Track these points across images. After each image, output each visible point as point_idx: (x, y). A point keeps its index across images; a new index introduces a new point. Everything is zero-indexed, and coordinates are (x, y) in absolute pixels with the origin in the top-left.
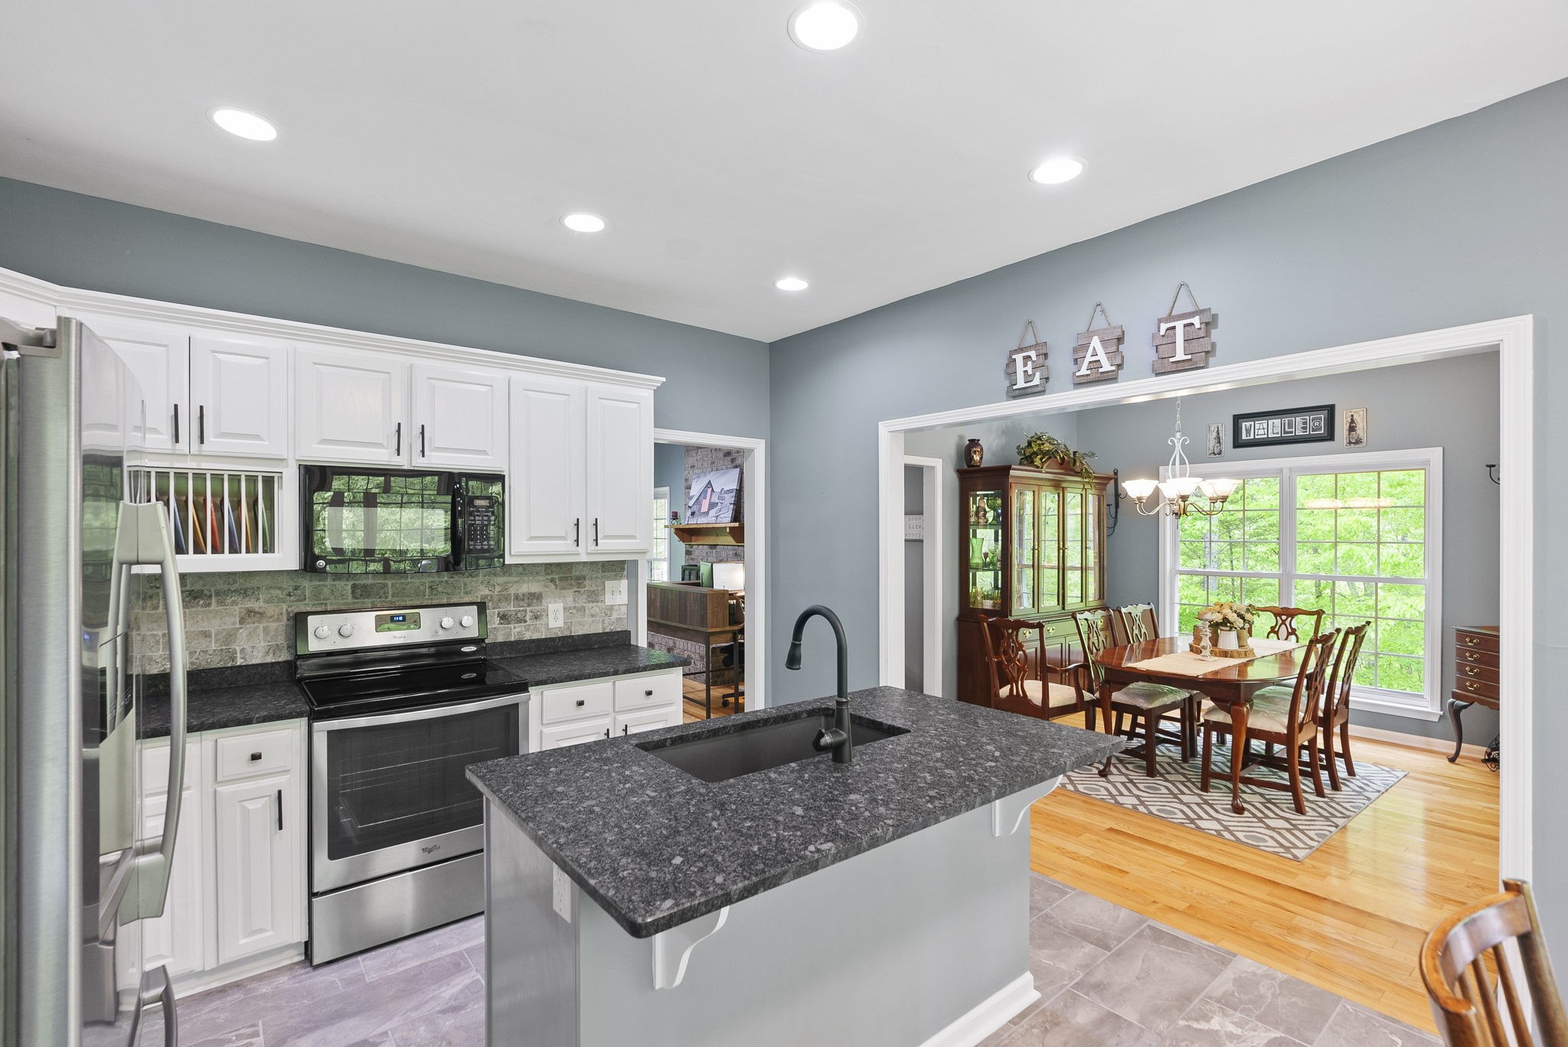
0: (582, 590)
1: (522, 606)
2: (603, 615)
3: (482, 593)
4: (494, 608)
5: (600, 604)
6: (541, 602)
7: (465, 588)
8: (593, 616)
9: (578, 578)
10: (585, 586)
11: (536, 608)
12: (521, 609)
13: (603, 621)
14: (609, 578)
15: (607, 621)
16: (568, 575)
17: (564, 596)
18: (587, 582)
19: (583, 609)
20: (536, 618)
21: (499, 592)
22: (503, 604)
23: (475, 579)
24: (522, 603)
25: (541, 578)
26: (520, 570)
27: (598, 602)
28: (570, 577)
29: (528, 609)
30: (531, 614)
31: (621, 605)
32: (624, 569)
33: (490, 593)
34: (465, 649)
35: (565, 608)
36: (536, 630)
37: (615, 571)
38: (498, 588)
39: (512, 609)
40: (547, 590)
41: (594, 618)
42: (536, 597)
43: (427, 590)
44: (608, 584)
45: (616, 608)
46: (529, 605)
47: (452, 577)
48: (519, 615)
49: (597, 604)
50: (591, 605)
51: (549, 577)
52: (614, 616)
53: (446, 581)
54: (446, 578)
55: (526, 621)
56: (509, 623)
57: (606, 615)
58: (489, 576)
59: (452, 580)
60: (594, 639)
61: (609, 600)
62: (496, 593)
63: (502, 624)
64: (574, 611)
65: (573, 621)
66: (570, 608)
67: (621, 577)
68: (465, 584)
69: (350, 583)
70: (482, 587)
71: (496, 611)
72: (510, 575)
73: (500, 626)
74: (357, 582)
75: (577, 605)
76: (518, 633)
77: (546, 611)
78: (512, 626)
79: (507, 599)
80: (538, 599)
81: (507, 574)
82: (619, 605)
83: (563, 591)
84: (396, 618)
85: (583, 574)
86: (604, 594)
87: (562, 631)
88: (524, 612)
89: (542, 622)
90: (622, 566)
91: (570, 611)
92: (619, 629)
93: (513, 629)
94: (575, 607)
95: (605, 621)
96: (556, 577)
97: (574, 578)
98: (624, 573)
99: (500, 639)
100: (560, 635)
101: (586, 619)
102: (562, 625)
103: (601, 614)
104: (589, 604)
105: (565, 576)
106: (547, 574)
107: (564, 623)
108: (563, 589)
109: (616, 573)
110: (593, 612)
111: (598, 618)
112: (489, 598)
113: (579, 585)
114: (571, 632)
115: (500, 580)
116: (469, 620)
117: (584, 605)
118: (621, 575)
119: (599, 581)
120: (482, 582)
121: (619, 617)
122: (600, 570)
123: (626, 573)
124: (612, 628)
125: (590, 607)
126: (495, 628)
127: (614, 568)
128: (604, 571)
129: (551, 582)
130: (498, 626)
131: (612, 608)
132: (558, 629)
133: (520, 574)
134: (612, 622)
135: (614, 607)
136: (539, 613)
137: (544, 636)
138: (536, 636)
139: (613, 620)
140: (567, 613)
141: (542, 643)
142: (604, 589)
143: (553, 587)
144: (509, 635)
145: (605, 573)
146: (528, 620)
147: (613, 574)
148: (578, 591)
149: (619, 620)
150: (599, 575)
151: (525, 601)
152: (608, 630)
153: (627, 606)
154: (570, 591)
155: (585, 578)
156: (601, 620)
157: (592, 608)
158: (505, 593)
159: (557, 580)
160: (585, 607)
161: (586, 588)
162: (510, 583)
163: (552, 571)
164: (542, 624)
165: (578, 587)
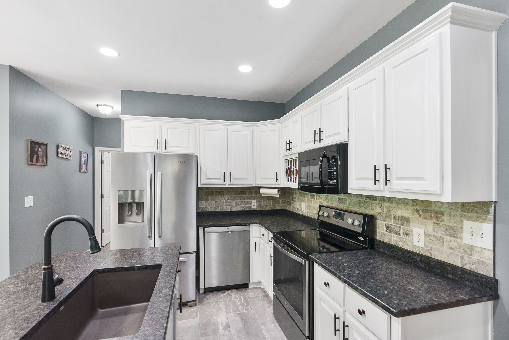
0: (441, 223)
1: (398, 224)
2: (462, 251)
3: (378, 211)
4: (383, 221)
5: (458, 240)
6: (409, 224)
7: (371, 206)
8: (451, 248)
9: (437, 213)
10: (443, 221)
11: (406, 228)
12: (398, 226)
13: (462, 257)
14: (469, 219)
15: (466, 257)
17: (426, 225)
18: (446, 218)
20: (406, 235)
21: (386, 212)
22: (388, 220)
23: (375, 202)
24: (398, 222)
25: (410, 208)
26: (397, 200)
27: (456, 237)
28: (430, 210)
29: (402, 227)
30: (403, 231)
31: (485, 249)
32: (488, 213)
33: (382, 211)
35: (426, 234)
36: (406, 243)
37: (476, 212)
38: (386, 210)
39: (393, 224)
40: (413, 217)
41: (453, 251)
42: (405, 220)
43: (358, 204)
44: (467, 224)
45: (479, 250)
46: (402, 225)
47: (366, 199)
48: (396, 229)
49: (455, 239)
50: (449, 238)
51: (415, 208)
52: (476, 257)
53: (364, 201)
54: (364, 200)
55: (400, 235)
56: (391, 233)
57: (466, 252)
58: (382, 203)
59: (366, 200)
60: (449, 269)
61: (467, 239)
62: (385, 212)
63: (387, 231)
64: (434, 239)
65: (433, 247)
66: (430, 235)
67: (484, 220)
68: (371, 204)
69: (338, 197)
70: (378, 207)
71: (385, 223)
72: (392, 203)
73: (386, 232)
74: (340, 197)
75: (436, 235)
76: (396, 241)
77: (412, 231)
78: (392, 235)
79: (390, 217)
80: (407, 222)
81: (390, 201)
82: (482, 248)
83: (425, 220)
84: (339, 214)
85: (442, 209)
86: (462, 232)
87: (424, 251)
88: (398, 228)
89: (409, 239)
90: (485, 209)
91: (430, 238)
92: (482, 273)
93: (393, 237)
94: (434, 236)
95: (464, 258)
96: (420, 208)
97: (434, 212)
98: (489, 217)
99: (386, 241)
100: (422, 253)
101: (445, 249)
102: (423, 246)
103: (460, 249)
104: (447, 237)
105: (426, 208)
106: (413, 205)
107: (425, 245)
108: (425, 218)
109: (478, 215)
110: (451, 245)
111: (456, 252)
112: (381, 214)
113: (438, 218)
114: (431, 254)
115: (386, 204)
116: (357, 223)
117: (443, 236)
118: (484, 218)
119: (458, 219)
120: (378, 205)
121: (481, 260)
122: (459, 210)
123: (492, 217)
124: (473, 267)
125: (449, 240)
126: (384, 233)
127: (476, 209)
128: (463, 211)
129: (416, 211)
130: (385, 232)
131: (472, 248)
132: (421, 249)
133: (397, 202)
134: (472, 261)
135: (476, 248)
136: (408, 232)
137: (411, 249)
138: (406, 247)
139: (474, 261)
140: (428, 238)
141: (406, 253)
142: (462, 228)
143: (418, 215)
144: (391, 239)
145: (464, 213)
146: (401, 234)
147: (475, 215)
148: (437, 223)
149: (481, 263)
150: (458, 213)
151: (400, 221)
152: (467, 267)
153: (492, 252)
154: (430, 222)
155: (443, 214)
156: (460, 255)
157: (450, 241)
158: (389, 213)
159: (420, 211)
160: (443, 238)
161: (445, 223)
162: (392, 207)
163: (416, 204)
164: (409, 240)
165: (437, 220)
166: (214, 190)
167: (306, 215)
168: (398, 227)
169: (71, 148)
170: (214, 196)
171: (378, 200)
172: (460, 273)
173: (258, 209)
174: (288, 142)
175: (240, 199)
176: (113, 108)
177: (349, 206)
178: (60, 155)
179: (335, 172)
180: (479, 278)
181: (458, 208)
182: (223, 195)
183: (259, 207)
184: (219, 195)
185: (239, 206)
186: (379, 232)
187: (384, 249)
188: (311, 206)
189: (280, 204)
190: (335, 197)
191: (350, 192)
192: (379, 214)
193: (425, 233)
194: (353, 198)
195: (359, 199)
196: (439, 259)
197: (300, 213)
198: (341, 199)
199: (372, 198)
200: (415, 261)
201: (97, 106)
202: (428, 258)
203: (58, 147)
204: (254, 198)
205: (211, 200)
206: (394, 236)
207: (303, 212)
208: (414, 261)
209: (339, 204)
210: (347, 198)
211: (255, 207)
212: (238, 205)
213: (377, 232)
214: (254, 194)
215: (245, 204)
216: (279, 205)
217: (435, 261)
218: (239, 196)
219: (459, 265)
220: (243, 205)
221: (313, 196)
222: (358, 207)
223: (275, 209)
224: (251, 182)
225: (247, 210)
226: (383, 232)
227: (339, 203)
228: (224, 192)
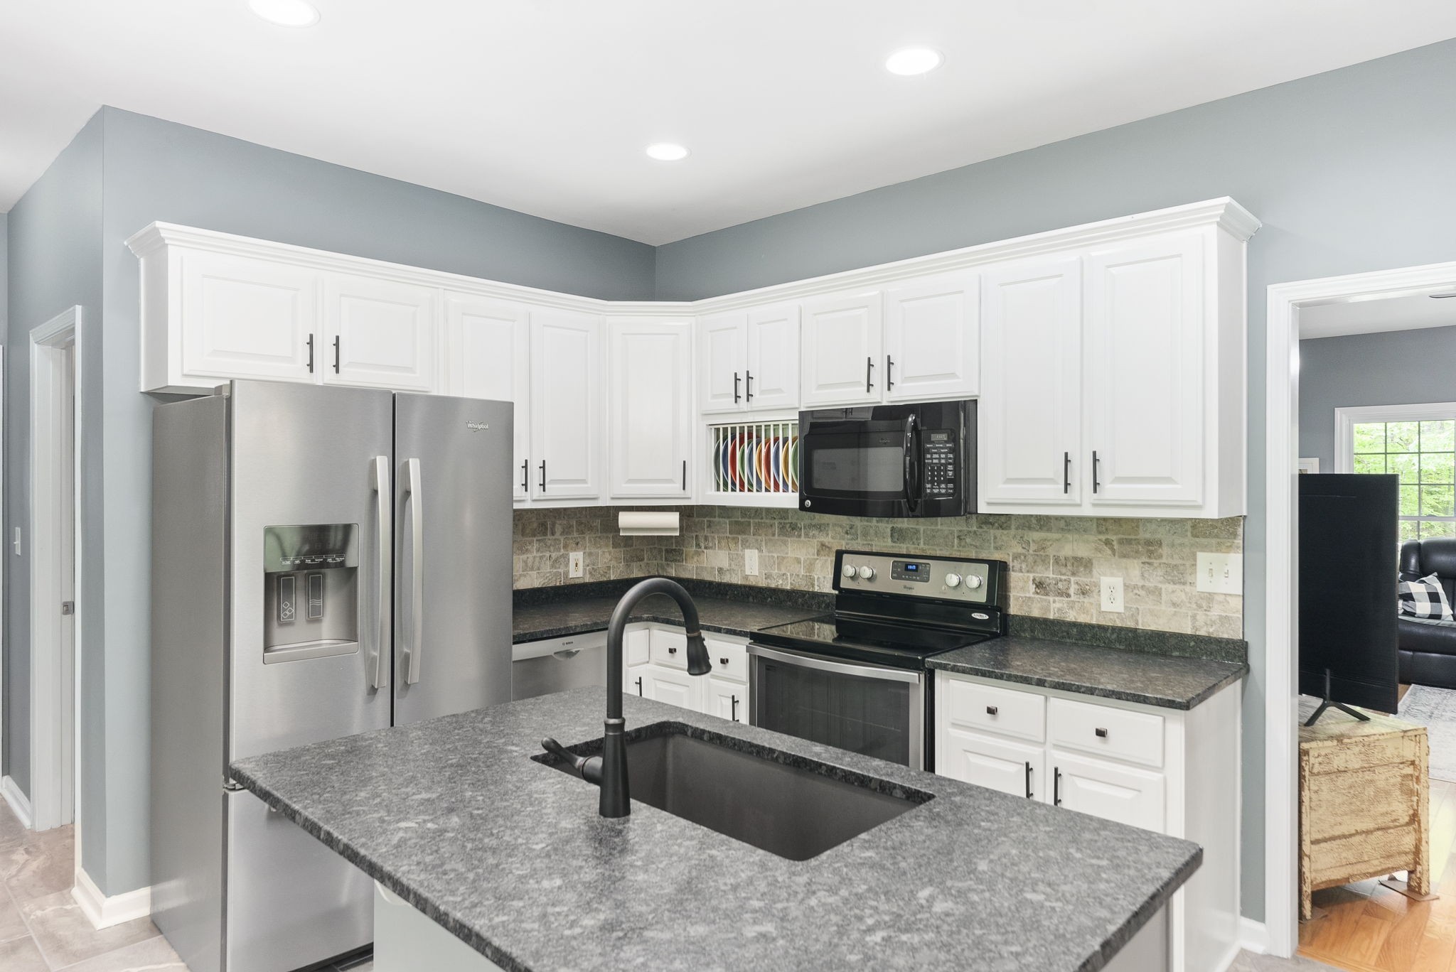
0: (1156, 562)
1: (1062, 574)
2: (1194, 606)
3: (1015, 551)
4: (1028, 572)
5: (1187, 588)
6: (1091, 571)
7: (995, 542)
8: (1174, 604)
9: (1149, 543)
10: (1160, 556)
11: (1083, 579)
12: (1063, 577)
13: (1194, 617)
14: (1205, 548)
15: (1201, 618)
16: (1133, 537)
17: (1126, 568)
18: (1165, 550)
19: (1156, 592)
20: (1083, 594)
21: (1035, 551)
22: (1040, 568)
23: (1005, 532)
24: (1064, 570)
25: (1092, 538)
26: (1062, 524)
27: (1184, 584)
28: (1135, 539)
29: (1073, 579)
30: (1077, 587)
31: (1230, 595)
32: (1235, 535)
33: (1024, 551)
34: (976, 616)
35: (1126, 587)
36: (1084, 610)
37: (1217, 536)
38: (1033, 547)
39: (1051, 576)
40: (1100, 555)
41: (1177, 609)
42: (1082, 564)
43: (956, 540)
44: (1201, 556)
45: (1221, 598)
46: (1073, 574)
47: (981, 527)
48: (1060, 585)
49: (1182, 587)
50: (1171, 587)
51: (1103, 537)
52: (1216, 612)
53: (975, 532)
54: (975, 528)
55: (1068, 596)
56: (1047, 595)
57: (1200, 607)
58: (1022, 529)
59: (980, 530)
60: (1173, 641)
61: (1202, 584)
62: (1031, 552)
63: (1037, 593)
64: (1142, 593)
65: (1141, 607)
66: (1135, 587)
67: (1229, 548)
68: (995, 538)
70: (1014, 543)
71: (1031, 576)
72: (1049, 530)
73: (1037, 596)
74: (895, 526)
75: (1147, 584)
76: (1059, 609)
77: (1097, 585)
78: (1051, 599)
79: (1044, 560)
80: (1086, 567)
81: (1045, 528)
82: (1225, 594)
83: (1125, 560)
84: (910, 567)
85: (1158, 536)
86: (1194, 572)
87: (1122, 620)
88: (1066, 583)
89: (1092, 600)
90: (1231, 530)
91: (1136, 591)
92: (1226, 636)
93: (1051, 602)
94: (1143, 587)
95: (1198, 617)
96: (1114, 538)
97: (1142, 542)
98: (1236, 541)
99: (1036, 613)
100: (1119, 624)
101: (1163, 608)
102: (1122, 610)
103: (1190, 603)
104: (1167, 585)
105: (1127, 537)
106: (1100, 533)
107: (1126, 608)
108: (1125, 556)
109: (1219, 540)
110: (1175, 599)
111: (1183, 610)
112: (1022, 557)
113: (1150, 554)
114: (1137, 624)
115: (1036, 535)
116: (973, 581)
117: (1160, 585)
118: (1229, 544)
119: (1187, 550)
120: (1014, 537)
121: (1224, 614)
122: (1189, 534)
123: (1241, 542)
124: (1211, 630)
125: (1170, 591)
126: (1029, 598)
127: (1216, 531)
128: (1195, 536)
129: (1106, 544)
130: (1033, 596)
131: (1210, 597)
132: (1116, 615)
133: (1062, 529)
134: (1211, 620)
135: (1216, 597)
136: (1088, 587)
137: (1094, 622)
138: (1083, 619)
139: (1214, 618)
140: (1131, 594)
141: (1087, 629)
142: (1194, 565)
143: (1109, 552)
144: (1047, 609)
145: (1197, 540)
146: (1072, 594)
147: (1214, 541)
148: (1148, 563)
149: (1224, 619)
150: (1186, 541)
151: (1069, 567)
152: (1202, 632)
153: (1241, 598)
154: (1135, 561)
155: (1160, 544)
156: (1190, 614)
157: (1173, 592)
158: (1041, 553)
159: (1115, 543)
160: (1161, 589)
161: (1164, 560)
162: (1049, 541)
163: (1107, 529)
164: (1091, 604)
165: (1150, 557)
167: (762, 583)
168: (1065, 580)
171: (1013, 527)
172: (1192, 644)
173: (588, 579)
175: (538, 551)
177: (927, 547)
179: (950, 464)
180: (1223, 645)
181: (1186, 531)
183: (590, 573)
185: (534, 574)
186: (1017, 599)
187: (1032, 631)
188: (784, 558)
189: (643, 560)
190: (877, 527)
191: (982, 508)
192: (1016, 557)
193: (1125, 585)
194: (939, 527)
195: (960, 528)
196: (1153, 628)
198: (901, 530)
199: (996, 525)
200: (1107, 641)
202: (1134, 631)
204: (577, 544)
206: (1054, 602)
207: (746, 577)
208: (1105, 643)
209: (894, 544)
210: (922, 528)
211: (580, 574)
212: (532, 569)
213: (1012, 599)
214: (578, 530)
215: (552, 566)
216: (641, 563)
217: (1147, 633)
218: (535, 539)
219: (1189, 631)
220: (547, 568)
221: (793, 529)
222: (955, 548)
224: (592, 493)
225: (558, 584)
226: (1028, 595)
227: (894, 542)
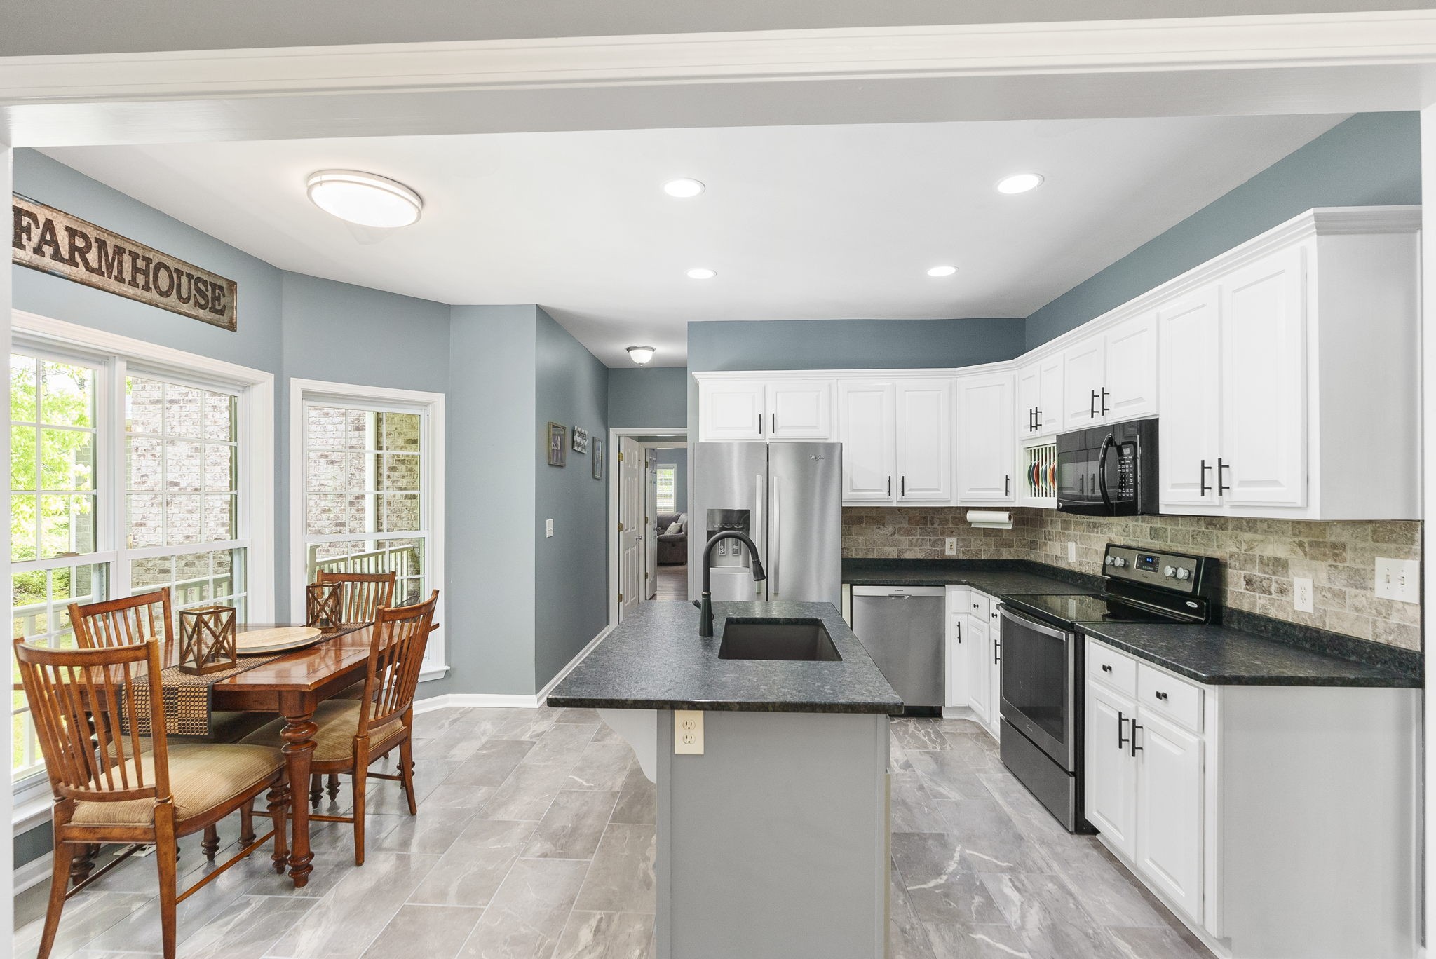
0: (1341, 566)
1: (1265, 573)
2: (1374, 612)
3: (1231, 549)
4: (1240, 569)
5: (1368, 593)
6: (1287, 571)
7: (1217, 542)
8: (1357, 609)
9: (1334, 546)
10: (1344, 560)
11: (1282, 579)
12: (1267, 576)
13: (1374, 623)
14: (1385, 554)
15: (1381, 624)
16: (1321, 540)
17: (1316, 570)
18: (1348, 554)
19: (1340, 595)
20: (1281, 592)
21: (1245, 551)
22: (1248, 566)
23: (1224, 532)
24: (1266, 569)
25: (1289, 540)
26: (1265, 526)
27: (1365, 589)
28: (1323, 542)
29: (1274, 578)
30: (1278, 586)
31: (1408, 604)
33: (1237, 550)
35: (1315, 588)
36: (1282, 608)
37: (1395, 542)
38: (1244, 547)
39: (1258, 574)
40: (1294, 556)
41: (1360, 614)
42: (1279, 565)
44: (1382, 563)
45: (1399, 606)
46: (1274, 573)
47: (1207, 528)
48: (1264, 583)
49: (1363, 592)
50: (1354, 591)
51: (1297, 539)
52: (1395, 620)
54: (1203, 529)
55: (1270, 593)
56: (1254, 591)
57: (1379, 613)
58: (1237, 530)
60: (1351, 645)
61: (1381, 590)
62: (1243, 551)
63: (1247, 589)
64: (1329, 595)
65: (1328, 609)
66: (1323, 589)
67: (1408, 555)
68: (1217, 537)
69: (1149, 525)
70: (1230, 543)
71: (1243, 572)
72: (1256, 532)
73: (1247, 592)
74: (1153, 525)
75: (1333, 587)
76: (1263, 606)
77: (1291, 585)
78: (1257, 595)
79: (1252, 559)
80: (1283, 567)
81: (1253, 530)
82: (1403, 602)
83: (1314, 562)
84: (1148, 560)
85: (1343, 540)
86: (1372, 578)
87: (1312, 620)
88: (1268, 581)
89: (1288, 599)
90: (1409, 535)
91: (1324, 593)
92: (1404, 646)
93: (1258, 598)
94: (1330, 589)
95: (1378, 624)
96: (1306, 540)
97: (1329, 545)
98: (1414, 547)
99: (1246, 607)
100: (1310, 624)
101: (1347, 611)
102: (1311, 610)
103: (1371, 608)
104: (1350, 589)
105: (1316, 540)
106: (1294, 535)
107: (1315, 608)
108: (1314, 558)
109: (1398, 546)
110: (1357, 604)
111: (1365, 615)
112: (1236, 555)
113: (1336, 556)
114: (1325, 625)
115: (1247, 536)
116: (1182, 573)
117: (1344, 589)
118: (1407, 550)
119: (1367, 555)
120: (1231, 537)
121: (1402, 623)
122: (1370, 538)
123: (1419, 548)
124: (1390, 638)
125: (1353, 595)
126: (1241, 593)
127: (1394, 536)
128: (1375, 540)
129: (1299, 546)
130: (1243, 591)
131: (1389, 604)
132: (1307, 615)
133: (1266, 531)
134: (1390, 628)
135: (1395, 605)
136: (1285, 586)
137: (1290, 620)
138: (1281, 616)
139: (1392, 626)
140: (1320, 595)
141: (1280, 626)
142: (1373, 570)
143: (1302, 554)
144: (1254, 604)
145: (1377, 544)
146: (1273, 592)
147: (1393, 546)
148: (1333, 566)
149: (1402, 628)
150: (1367, 545)
151: (1270, 567)
152: (1382, 640)
153: (1419, 608)
154: (1323, 563)
155: (1344, 547)
156: (1371, 620)
157: (1356, 596)
158: (1250, 552)
159: (1306, 545)
160: (1345, 592)
161: (1347, 564)
162: (1255, 541)
163: (1299, 532)
164: (1288, 602)
165: (1335, 560)
166: (863, 514)
167: (1077, 570)
168: (1268, 579)
169: (587, 433)
170: (863, 525)
171: (1230, 528)
172: (1368, 650)
173: (961, 557)
174: (1034, 412)
175: (920, 535)
176: (653, 350)
177: (1172, 544)
178: (576, 448)
179: (1131, 473)
180: (1397, 654)
181: (1367, 535)
182: (883, 524)
183: (963, 553)
184: (874, 524)
185: (917, 549)
186: (1232, 593)
187: (1239, 624)
188: (1089, 549)
189: (1013, 547)
190: (1142, 526)
191: (1162, 511)
192: (1232, 556)
193: (1314, 586)
194: (1180, 527)
195: (1193, 529)
196: (1338, 630)
197: (1064, 566)
198: (1156, 529)
199: (1218, 526)
200: (1295, 639)
201: (629, 350)
202: (1318, 631)
203: (573, 432)
204: (952, 532)
205: (857, 535)
206: (1260, 598)
207: (1069, 563)
208: (1293, 640)
209: (1152, 541)
210: (1169, 528)
211: (954, 552)
212: (916, 546)
213: (1229, 592)
214: (952, 523)
215: (932, 546)
216: (1010, 549)
217: (1328, 634)
218: (918, 527)
219: (1370, 638)
220: (927, 546)
221: (1094, 527)
222: (1190, 545)
223: (1001, 558)
224: (946, 497)
225: (936, 558)
226: (1240, 591)
227: (1152, 539)
228: (884, 517)
